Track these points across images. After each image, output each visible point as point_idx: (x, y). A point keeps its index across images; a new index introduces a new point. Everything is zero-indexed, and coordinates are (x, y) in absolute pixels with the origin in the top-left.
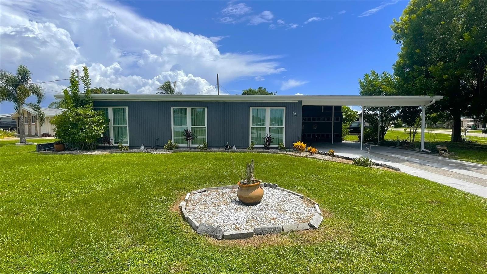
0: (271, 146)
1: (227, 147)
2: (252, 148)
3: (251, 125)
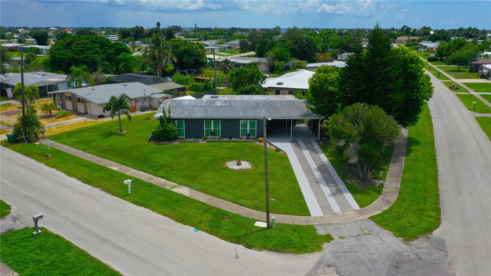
0: (250, 137)
1: (230, 138)
2: (241, 138)
3: (241, 128)
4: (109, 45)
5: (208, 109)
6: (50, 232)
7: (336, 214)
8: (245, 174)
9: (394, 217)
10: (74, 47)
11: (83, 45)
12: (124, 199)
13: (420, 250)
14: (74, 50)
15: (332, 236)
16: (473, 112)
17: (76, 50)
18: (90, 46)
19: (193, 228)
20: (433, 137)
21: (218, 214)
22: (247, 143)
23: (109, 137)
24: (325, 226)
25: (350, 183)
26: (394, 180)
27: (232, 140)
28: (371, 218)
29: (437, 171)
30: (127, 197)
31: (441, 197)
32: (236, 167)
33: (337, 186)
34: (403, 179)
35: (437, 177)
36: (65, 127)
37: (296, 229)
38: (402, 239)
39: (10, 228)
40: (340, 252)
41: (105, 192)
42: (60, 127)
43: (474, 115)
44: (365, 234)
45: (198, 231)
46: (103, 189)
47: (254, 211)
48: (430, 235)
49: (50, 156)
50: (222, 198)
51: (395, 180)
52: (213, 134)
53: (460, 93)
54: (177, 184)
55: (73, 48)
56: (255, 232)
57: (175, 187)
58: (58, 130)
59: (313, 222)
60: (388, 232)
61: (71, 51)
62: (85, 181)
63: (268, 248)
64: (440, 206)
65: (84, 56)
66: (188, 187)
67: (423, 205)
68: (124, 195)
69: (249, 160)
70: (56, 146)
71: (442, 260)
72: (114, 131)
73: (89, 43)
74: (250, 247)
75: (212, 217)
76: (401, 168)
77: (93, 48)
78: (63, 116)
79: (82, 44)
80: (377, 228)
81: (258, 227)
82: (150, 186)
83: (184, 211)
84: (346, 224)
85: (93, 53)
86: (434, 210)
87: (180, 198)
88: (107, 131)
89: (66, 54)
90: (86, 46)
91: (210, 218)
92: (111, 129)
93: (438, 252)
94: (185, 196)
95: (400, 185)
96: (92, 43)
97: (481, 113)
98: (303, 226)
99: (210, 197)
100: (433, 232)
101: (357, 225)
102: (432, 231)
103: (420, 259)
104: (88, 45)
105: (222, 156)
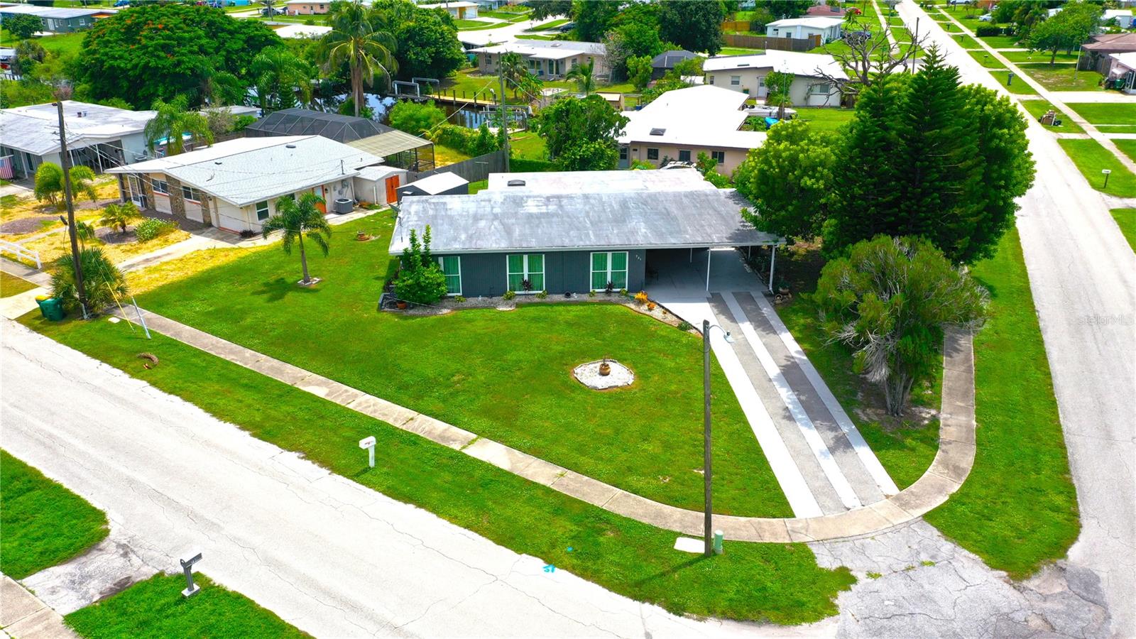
0: (614, 290)
1: (568, 295)
2: (593, 294)
3: (591, 271)
4: (232, 28)
5: (513, 224)
6: (218, 586)
7: (849, 509)
8: (623, 400)
9: (978, 513)
10: (146, 37)
11: (168, 32)
12: (362, 484)
13: (1048, 605)
14: (146, 47)
15: (851, 573)
16: (1104, 195)
17: (152, 46)
18: (186, 35)
19: (538, 563)
20: (1024, 274)
21: (588, 518)
22: (609, 307)
23: (281, 296)
24: (830, 543)
25: (865, 418)
26: (961, 407)
27: (572, 299)
28: (928, 517)
29: (1048, 375)
30: (367, 476)
31: (1070, 450)
32: (601, 382)
33: (835, 428)
34: (979, 402)
35: (1053, 394)
36: (168, 268)
37: (770, 553)
38: (1004, 574)
39: (121, 576)
40: (876, 616)
41: (313, 463)
42: (156, 270)
43: (1108, 205)
44: (923, 564)
45: (553, 571)
46: (309, 455)
47: (667, 509)
48: (1063, 560)
49: (156, 359)
50: (585, 473)
51: (962, 404)
52: (527, 285)
53: (1066, 136)
54: (474, 436)
55: (144, 41)
56: (680, 567)
57: (471, 442)
58: (153, 276)
59: (802, 535)
60: (972, 556)
61: (138, 48)
62: (258, 431)
63: (719, 610)
64: (1071, 479)
65: (173, 60)
66: (502, 442)
67: (1033, 476)
68: (358, 472)
69: (626, 360)
70: (160, 326)
71: (1099, 629)
72: (290, 280)
73: (181, 25)
74: (677, 609)
75: (574, 528)
76: (969, 370)
77: (191, 40)
78: (156, 234)
79: (164, 29)
80: (947, 547)
81: (684, 553)
82: (415, 444)
83: (509, 512)
84: (876, 538)
85: (192, 52)
86: (1062, 489)
87: (489, 476)
88: (272, 279)
89: (126, 55)
90: (174, 34)
91: (572, 531)
92: (281, 273)
93: (1086, 609)
94: (502, 470)
95: (976, 421)
96: (188, 25)
97: (1122, 197)
98: (783, 545)
99: (559, 470)
100: (1069, 553)
101: (900, 539)
102: (1066, 550)
103: (1053, 629)
104: (179, 33)
105: (560, 348)
